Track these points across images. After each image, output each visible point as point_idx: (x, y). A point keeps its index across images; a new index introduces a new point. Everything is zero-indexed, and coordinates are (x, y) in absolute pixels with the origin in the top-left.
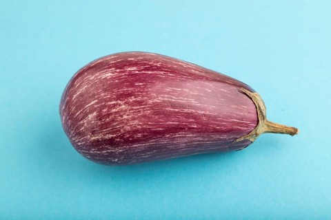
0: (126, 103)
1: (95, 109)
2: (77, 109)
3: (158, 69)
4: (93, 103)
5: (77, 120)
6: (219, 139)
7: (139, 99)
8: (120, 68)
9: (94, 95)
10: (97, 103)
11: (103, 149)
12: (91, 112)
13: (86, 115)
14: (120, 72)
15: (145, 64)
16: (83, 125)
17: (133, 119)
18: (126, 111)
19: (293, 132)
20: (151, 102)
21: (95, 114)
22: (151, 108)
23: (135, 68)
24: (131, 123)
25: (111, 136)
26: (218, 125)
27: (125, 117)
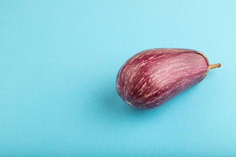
0: (158, 74)
1: (145, 82)
2: (135, 85)
3: (162, 54)
4: (142, 79)
5: (137, 90)
6: (196, 78)
7: (162, 70)
8: (147, 59)
9: (141, 75)
10: (145, 79)
11: (153, 100)
12: (143, 84)
13: (141, 86)
14: (148, 61)
15: (155, 54)
16: (140, 92)
17: (163, 80)
18: (159, 77)
19: (219, 66)
20: (167, 70)
21: (145, 84)
22: (169, 72)
23: (152, 57)
24: (163, 82)
25: (156, 92)
26: (195, 71)
27: (160, 80)
